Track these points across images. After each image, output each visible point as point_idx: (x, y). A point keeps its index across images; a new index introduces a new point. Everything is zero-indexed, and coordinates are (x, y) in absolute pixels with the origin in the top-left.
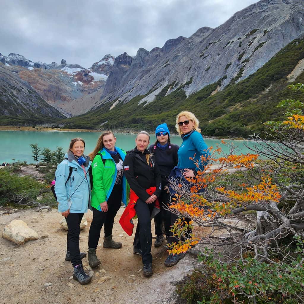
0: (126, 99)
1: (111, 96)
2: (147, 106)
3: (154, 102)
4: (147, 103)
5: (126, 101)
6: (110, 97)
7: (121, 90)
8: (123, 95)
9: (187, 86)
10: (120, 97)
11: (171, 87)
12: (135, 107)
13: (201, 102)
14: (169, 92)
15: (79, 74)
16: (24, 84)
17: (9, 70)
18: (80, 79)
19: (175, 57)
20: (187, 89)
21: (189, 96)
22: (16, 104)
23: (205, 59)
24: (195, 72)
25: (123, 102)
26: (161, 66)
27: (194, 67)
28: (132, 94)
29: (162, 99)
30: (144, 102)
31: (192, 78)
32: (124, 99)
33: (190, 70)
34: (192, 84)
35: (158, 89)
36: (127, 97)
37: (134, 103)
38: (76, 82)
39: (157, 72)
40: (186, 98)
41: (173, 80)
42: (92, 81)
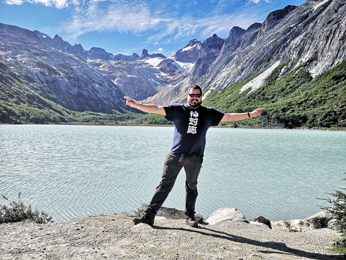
4: (252, 90)
5: (221, 90)
8: (216, 83)
9: (309, 64)
10: (213, 86)
11: (285, 67)
12: (235, 96)
13: (340, 83)
14: (283, 74)
15: (161, 64)
16: (104, 77)
17: (91, 64)
18: (162, 70)
19: (285, 30)
20: (311, 68)
21: (317, 76)
22: (97, 99)
23: (336, 26)
24: (321, 44)
25: (217, 92)
26: (266, 43)
27: (318, 38)
28: (229, 80)
29: (273, 84)
30: (247, 88)
31: (316, 53)
32: (217, 88)
33: (313, 42)
34: (318, 61)
35: (265, 72)
36: (221, 84)
37: (232, 92)
38: (158, 72)
39: (262, 51)
40: (312, 79)
41: (287, 58)
42: (175, 72)
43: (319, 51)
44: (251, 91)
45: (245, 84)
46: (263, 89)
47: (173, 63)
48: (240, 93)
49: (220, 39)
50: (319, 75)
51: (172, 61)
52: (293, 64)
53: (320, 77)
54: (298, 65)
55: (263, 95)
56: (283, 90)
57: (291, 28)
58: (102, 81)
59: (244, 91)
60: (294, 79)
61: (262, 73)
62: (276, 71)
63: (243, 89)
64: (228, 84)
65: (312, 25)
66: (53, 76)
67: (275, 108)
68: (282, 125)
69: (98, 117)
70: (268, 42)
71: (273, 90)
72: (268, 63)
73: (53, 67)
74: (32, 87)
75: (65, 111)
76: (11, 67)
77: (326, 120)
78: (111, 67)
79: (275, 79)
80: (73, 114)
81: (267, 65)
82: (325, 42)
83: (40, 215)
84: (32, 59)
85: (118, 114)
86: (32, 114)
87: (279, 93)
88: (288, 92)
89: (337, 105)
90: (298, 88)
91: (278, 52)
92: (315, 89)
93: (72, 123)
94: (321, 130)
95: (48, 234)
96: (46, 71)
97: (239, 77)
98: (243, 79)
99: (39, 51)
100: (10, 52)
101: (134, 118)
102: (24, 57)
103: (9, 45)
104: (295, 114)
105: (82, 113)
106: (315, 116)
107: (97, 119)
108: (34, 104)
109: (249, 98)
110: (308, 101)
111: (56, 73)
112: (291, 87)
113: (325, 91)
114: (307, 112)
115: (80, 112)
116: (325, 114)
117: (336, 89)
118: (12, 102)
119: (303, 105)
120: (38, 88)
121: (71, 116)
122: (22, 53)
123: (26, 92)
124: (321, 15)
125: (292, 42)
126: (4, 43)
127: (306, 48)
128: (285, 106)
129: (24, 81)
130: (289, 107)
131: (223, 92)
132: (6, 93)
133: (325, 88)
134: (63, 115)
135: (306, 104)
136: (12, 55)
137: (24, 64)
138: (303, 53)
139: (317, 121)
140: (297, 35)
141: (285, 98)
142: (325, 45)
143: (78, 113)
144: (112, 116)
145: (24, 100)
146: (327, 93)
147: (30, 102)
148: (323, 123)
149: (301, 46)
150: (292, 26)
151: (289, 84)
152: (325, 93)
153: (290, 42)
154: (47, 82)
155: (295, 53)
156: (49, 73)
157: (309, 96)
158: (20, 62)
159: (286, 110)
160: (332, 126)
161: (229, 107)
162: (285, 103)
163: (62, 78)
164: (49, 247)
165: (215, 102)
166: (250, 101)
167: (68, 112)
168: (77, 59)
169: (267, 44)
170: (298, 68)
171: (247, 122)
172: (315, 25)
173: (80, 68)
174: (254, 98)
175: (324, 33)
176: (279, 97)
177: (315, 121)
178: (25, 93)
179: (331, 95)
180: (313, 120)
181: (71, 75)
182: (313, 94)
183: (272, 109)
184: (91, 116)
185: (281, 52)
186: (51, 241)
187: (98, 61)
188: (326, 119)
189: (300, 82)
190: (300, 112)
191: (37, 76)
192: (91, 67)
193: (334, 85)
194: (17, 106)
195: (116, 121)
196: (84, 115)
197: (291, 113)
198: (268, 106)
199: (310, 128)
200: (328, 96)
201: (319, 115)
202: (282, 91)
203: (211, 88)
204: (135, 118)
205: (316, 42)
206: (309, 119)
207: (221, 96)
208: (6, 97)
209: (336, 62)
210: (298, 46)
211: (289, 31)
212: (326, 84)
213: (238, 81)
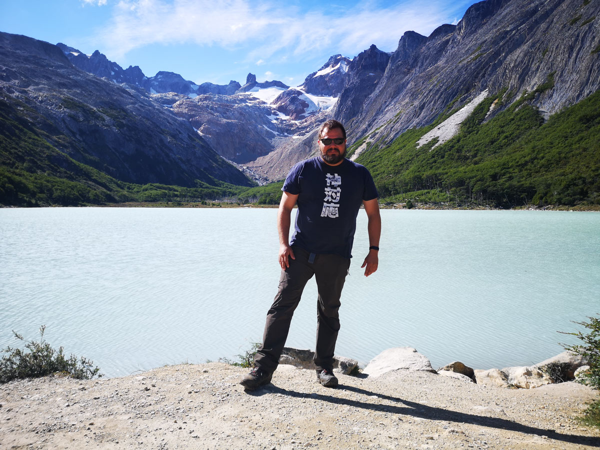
0: (385, 140)
2: (440, 148)
3: (456, 140)
8: (377, 132)
9: (539, 95)
10: (370, 136)
11: (496, 101)
12: (409, 154)
13: (592, 128)
14: (494, 113)
15: (279, 98)
16: (181, 124)
17: (157, 100)
18: (282, 109)
19: (497, 36)
20: (541, 103)
21: (551, 117)
22: (169, 162)
23: (586, 27)
24: (559, 59)
25: (377, 146)
26: (463, 60)
27: (554, 49)
28: (398, 126)
29: (475, 132)
30: (430, 139)
31: (552, 75)
32: (378, 139)
33: (545, 57)
34: (554, 90)
35: (461, 110)
36: (385, 133)
37: (404, 146)
38: (275, 114)
39: (456, 73)
40: (543, 122)
41: (500, 85)
42: (304, 112)
43: (555, 72)
44: (437, 145)
45: (426, 133)
46: (459, 141)
47: (300, 97)
48: (418, 147)
49: (383, 54)
50: (556, 113)
51: (299, 93)
52: (511, 97)
53: (557, 118)
54: (518, 98)
55: (459, 151)
56: (492, 142)
57: (507, 33)
58: (177, 129)
59: (424, 145)
60: (513, 122)
61: (457, 113)
62: (481, 109)
63: (423, 141)
64: (397, 133)
65: (543, 26)
66: (93, 122)
67: (479, 173)
68: (492, 202)
69: (171, 192)
70: (467, 57)
71: (476, 143)
72: (466, 95)
73: (92, 107)
74: (56, 141)
75: (115, 183)
76: (19, 108)
77: (568, 194)
78: (193, 106)
79: (479, 123)
80: (129, 188)
81: (465, 98)
82: (567, 56)
83: (79, 365)
84: (55, 93)
85: (207, 188)
86: (57, 189)
87: (485, 147)
88: (502, 144)
89: (587, 167)
90: (519, 138)
91: (483, 76)
92: (548, 140)
93: (127, 203)
94: (560, 210)
95: (95, 399)
96: (80, 114)
97: (417, 120)
98: (423, 123)
99: (66, 80)
100: (17, 81)
101: (234, 194)
102: (40, 90)
103: (14, 70)
104: (515, 182)
105: (144, 187)
106: (548, 186)
107: (169, 196)
108: (59, 172)
109: (433, 157)
110: (536, 160)
111: (97, 117)
112: (506, 137)
113: (567, 142)
114: (535, 179)
115: (140, 185)
116: (567, 182)
117: (586, 139)
118: (22, 169)
119: (528, 167)
120: (67, 145)
121: (125, 192)
122: (37, 84)
123: (46, 151)
124: (560, 9)
125: (509, 57)
126: (4, 65)
127: (534, 67)
128: (497, 170)
129: (42, 131)
130: (503, 171)
131: (389, 147)
132: (11, 153)
133: (567, 137)
134: (110, 190)
135: (533, 166)
136: (20, 86)
137: (41, 102)
138: (529, 77)
139: (552, 195)
140: (518, 44)
141: (497, 155)
142: (566, 62)
143: (136, 187)
144: (196, 191)
145: (42, 165)
146: (570, 146)
147: (52, 168)
148: (562, 199)
149: (525, 63)
150: (508, 29)
151: (503, 132)
152: (566, 147)
153: (505, 57)
154: (82, 133)
155: (513, 76)
156: (85, 117)
157: (539, 151)
158: (35, 98)
159: (498, 177)
160: (579, 204)
161: (398, 173)
162: (497, 165)
163: (106, 126)
164: (100, 420)
165: (374, 164)
166: (435, 162)
167: (119, 186)
168: (132, 91)
169: (465, 62)
170: (520, 103)
171: (430, 199)
172: (549, 26)
173: (139, 107)
174: (443, 157)
175: (565, 41)
176: (487, 154)
177: (548, 195)
178: (45, 153)
179: (576, 149)
180: (546, 194)
181: (123, 121)
182: (545, 149)
183: (474, 175)
184: (159, 192)
185: (490, 75)
186: (102, 410)
187: (170, 95)
188: (568, 192)
189: (523, 127)
190: (522, 179)
191: (65, 123)
192: (157, 106)
193: (582, 131)
194: (31, 176)
195: (203, 198)
196: (146, 190)
197: (506, 181)
198: (466, 170)
199: (540, 207)
200: (572, 151)
201: (555, 184)
202: (492, 144)
203: (368, 140)
204: (236, 194)
205: (550, 56)
206: (538, 192)
207: (385, 153)
208: (11, 160)
209: (586, 92)
210: (519, 64)
211: (503, 38)
212: (569, 131)
213: (415, 127)
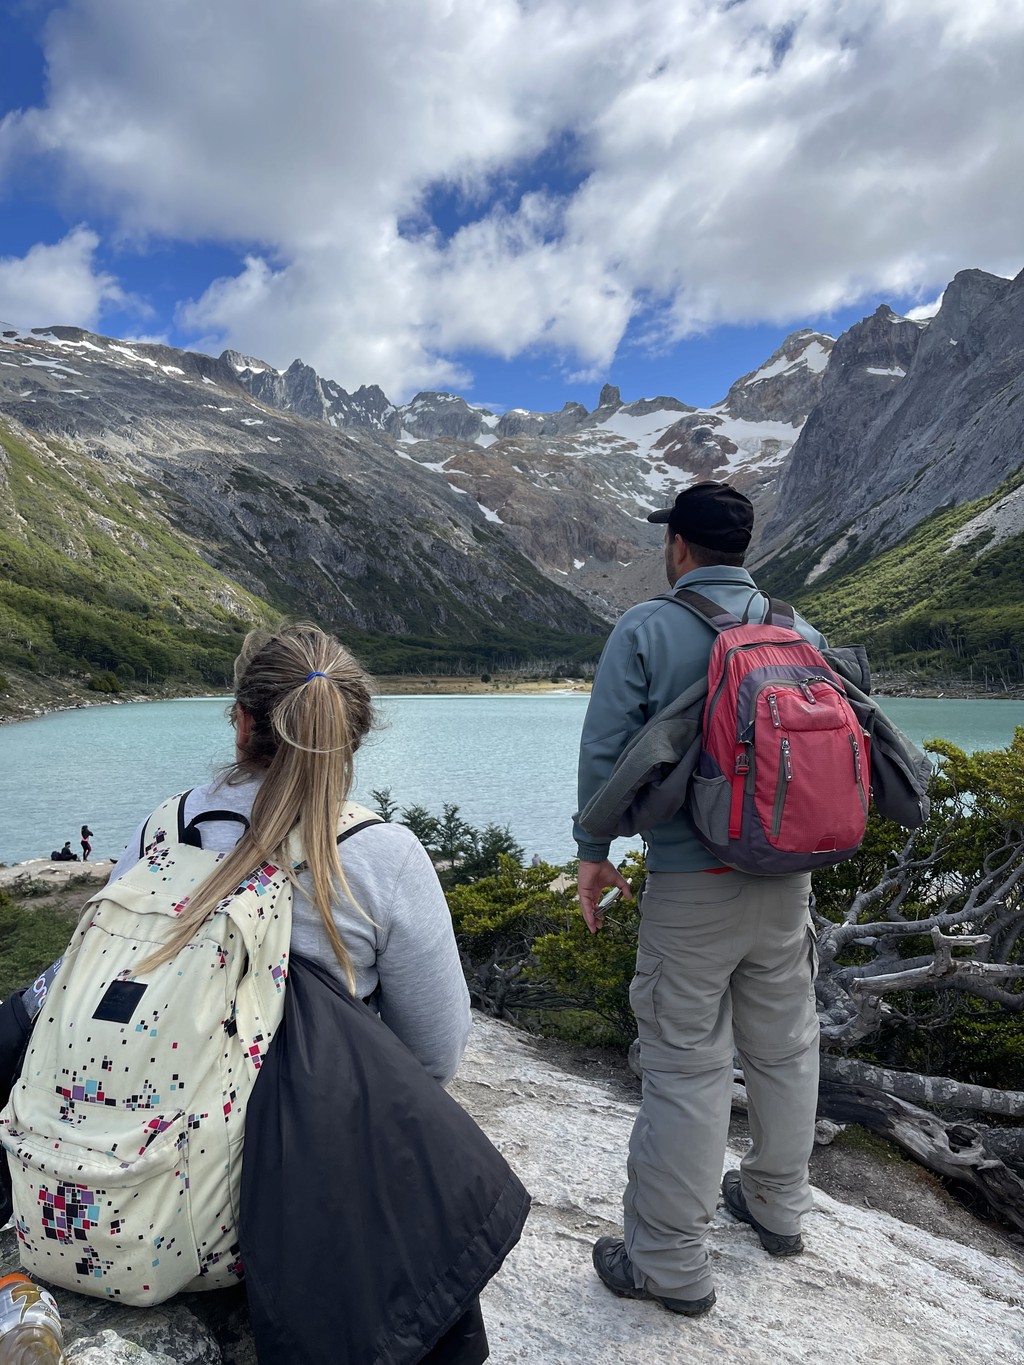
0: (887, 530)
1: (815, 517)
2: (992, 555)
4: (994, 542)
5: (884, 539)
6: (810, 525)
7: (864, 486)
8: (872, 511)
12: (927, 566)
15: (669, 436)
22: (431, 589)
28: (917, 500)
30: (976, 534)
36: (889, 516)
37: (922, 548)
42: (726, 462)
44: (988, 547)
45: (970, 518)
47: (717, 431)
48: (947, 552)
51: (715, 421)
59: (961, 547)
63: (959, 538)
66: (286, 516)
73: (286, 484)
84: (217, 461)
97: (959, 486)
98: (971, 493)
111: (294, 505)
131: (892, 547)
163: (312, 521)
166: (977, 585)
174: (996, 575)
181: (343, 509)
191: (234, 519)
192: (411, 470)
203: (851, 532)
